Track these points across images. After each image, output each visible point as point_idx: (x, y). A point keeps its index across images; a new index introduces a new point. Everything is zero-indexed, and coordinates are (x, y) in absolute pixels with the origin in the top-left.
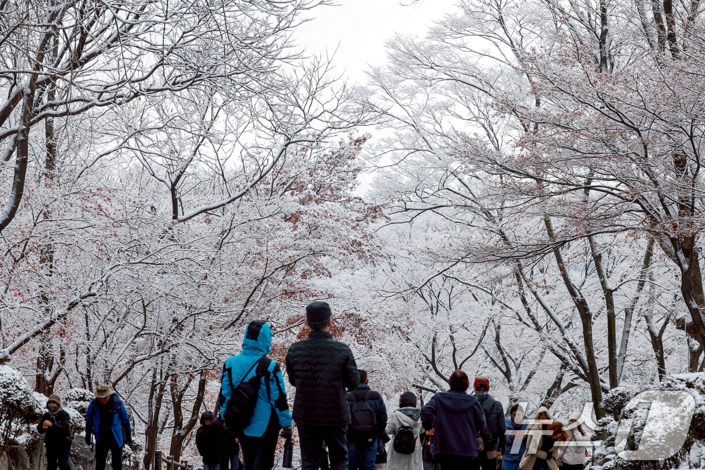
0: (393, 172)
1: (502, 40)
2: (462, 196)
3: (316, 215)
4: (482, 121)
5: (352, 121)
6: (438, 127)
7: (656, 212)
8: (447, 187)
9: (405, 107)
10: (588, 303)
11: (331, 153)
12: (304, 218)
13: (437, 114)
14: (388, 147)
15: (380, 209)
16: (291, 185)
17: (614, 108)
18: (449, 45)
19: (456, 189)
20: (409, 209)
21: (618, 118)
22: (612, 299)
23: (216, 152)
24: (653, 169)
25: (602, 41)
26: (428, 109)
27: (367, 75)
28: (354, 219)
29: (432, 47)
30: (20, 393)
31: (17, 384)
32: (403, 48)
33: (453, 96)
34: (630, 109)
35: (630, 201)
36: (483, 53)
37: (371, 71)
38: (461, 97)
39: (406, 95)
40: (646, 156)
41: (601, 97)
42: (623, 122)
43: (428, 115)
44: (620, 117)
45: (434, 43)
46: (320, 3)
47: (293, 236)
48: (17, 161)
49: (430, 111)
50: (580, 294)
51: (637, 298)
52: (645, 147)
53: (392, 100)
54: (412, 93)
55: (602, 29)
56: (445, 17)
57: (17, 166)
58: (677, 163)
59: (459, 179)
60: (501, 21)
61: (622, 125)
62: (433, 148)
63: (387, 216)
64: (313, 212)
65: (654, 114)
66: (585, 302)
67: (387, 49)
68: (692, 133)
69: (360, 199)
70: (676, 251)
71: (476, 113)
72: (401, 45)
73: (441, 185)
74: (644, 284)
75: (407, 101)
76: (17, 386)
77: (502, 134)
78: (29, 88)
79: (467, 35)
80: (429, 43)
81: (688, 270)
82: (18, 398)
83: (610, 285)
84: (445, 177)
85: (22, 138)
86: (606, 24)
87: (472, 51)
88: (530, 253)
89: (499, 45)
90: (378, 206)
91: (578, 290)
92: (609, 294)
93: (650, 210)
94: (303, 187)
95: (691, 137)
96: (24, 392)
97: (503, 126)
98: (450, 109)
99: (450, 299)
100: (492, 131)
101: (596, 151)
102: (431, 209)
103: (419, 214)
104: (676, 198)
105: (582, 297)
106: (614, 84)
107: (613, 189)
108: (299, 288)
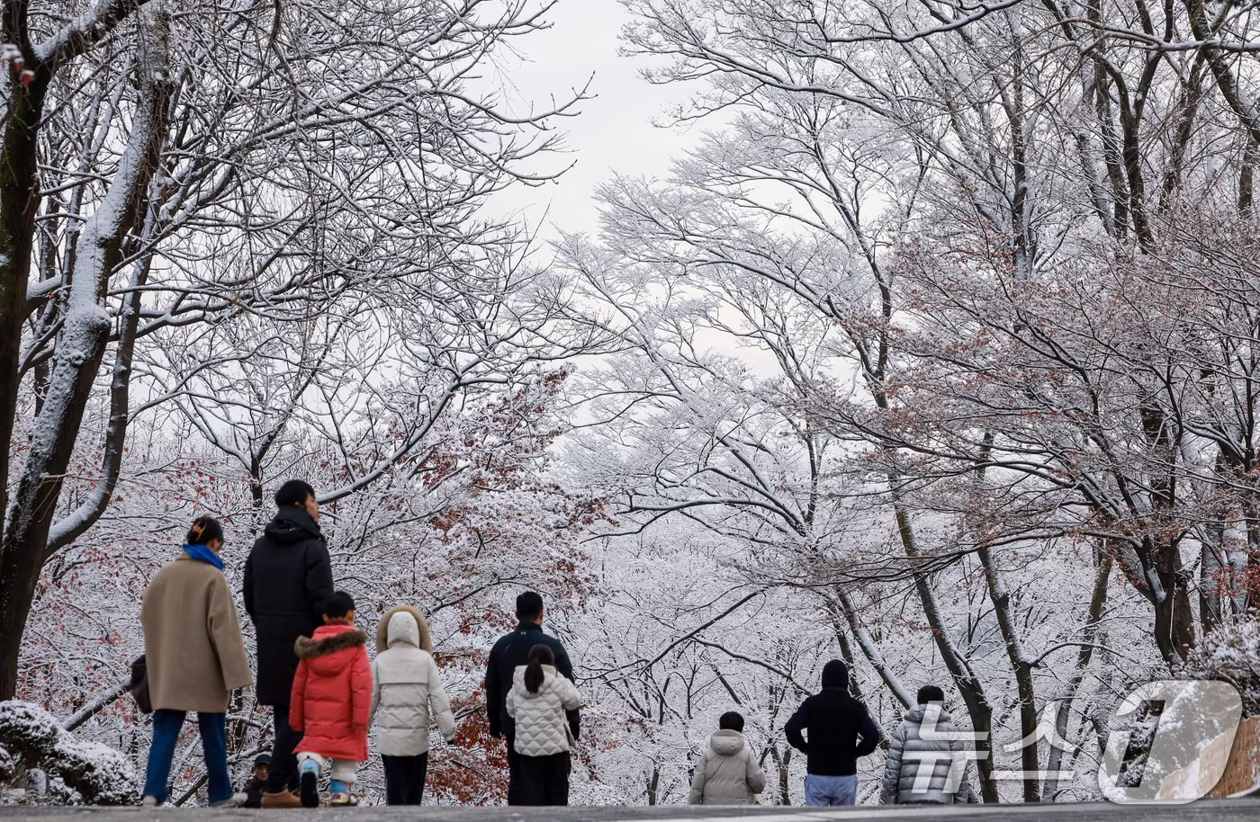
0: (598, 438)
1: (817, 186)
2: (741, 483)
3: (495, 515)
4: (773, 338)
5: (571, 346)
6: (685, 349)
7: (1111, 505)
8: (711, 466)
9: (625, 309)
10: (983, 689)
11: (500, 401)
12: (473, 521)
13: (685, 325)
14: (595, 388)
15: (600, 505)
16: (425, 461)
17: (1043, 335)
18: (712, 194)
19: (727, 470)
20: (637, 509)
21: (1048, 350)
22: (1030, 680)
23: (328, 401)
24: (1106, 433)
25: (1017, 209)
26: (668, 314)
27: (554, 248)
28: (552, 525)
29: (683, 200)
30: (126, 784)
31: (121, 770)
32: (627, 201)
33: (713, 289)
34: (1070, 337)
35: (1071, 487)
36: (777, 209)
37: (560, 239)
38: (728, 292)
39: (628, 287)
40: (1096, 412)
41: (1023, 317)
42: (1058, 358)
43: (665, 326)
44: (1054, 350)
45: (687, 190)
46: (541, 149)
47: (446, 553)
48: (111, 421)
49: (673, 319)
50: (969, 669)
51: (1078, 680)
52: (1095, 400)
53: (599, 294)
54: (640, 283)
55: (1016, 188)
56: (703, 140)
57: (111, 429)
58: (1146, 424)
59: (733, 451)
60: (817, 153)
61: (1058, 362)
62: (682, 390)
63: (613, 518)
64: (488, 508)
65: (1108, 346)
66: (978, 685)
67: (598, 204)
68: (1169, 377)
69: (557, 488)
70: (1146, 569)
71: (760, 321)
72: (624, 195)
73: (702, 463)
74: (1090, 653)
75: (629, 298)
76: (120, 774)
77: (811, 364)
78: (131, 306)
79: (752, 178)
80: (677, 190)
81: (1165, 601)
82: (123, 792)
83: (1027, 656)
84: (709, 446)
85: (120, 385)
86: (1023, 178)
87: (756, 206)
88: (905, 571)
89: (807, 194)
90: (596, 500)
91: (966, 664)
92: (1023, 671)
93: (1103, 502)
94: (448, 465)
95: (1168, 384)
96: (132, 783)
97: (813, 348)
98: (710, 314)
99: (689, 697)
100: (793, 357)
101: (1014, 405)
102: (677, 508)
103: (656, 518)
104: (1146, 483)
105: (972, 674)
106: (1044, 297)
107: (1038, 466)
108: (463, 649)
